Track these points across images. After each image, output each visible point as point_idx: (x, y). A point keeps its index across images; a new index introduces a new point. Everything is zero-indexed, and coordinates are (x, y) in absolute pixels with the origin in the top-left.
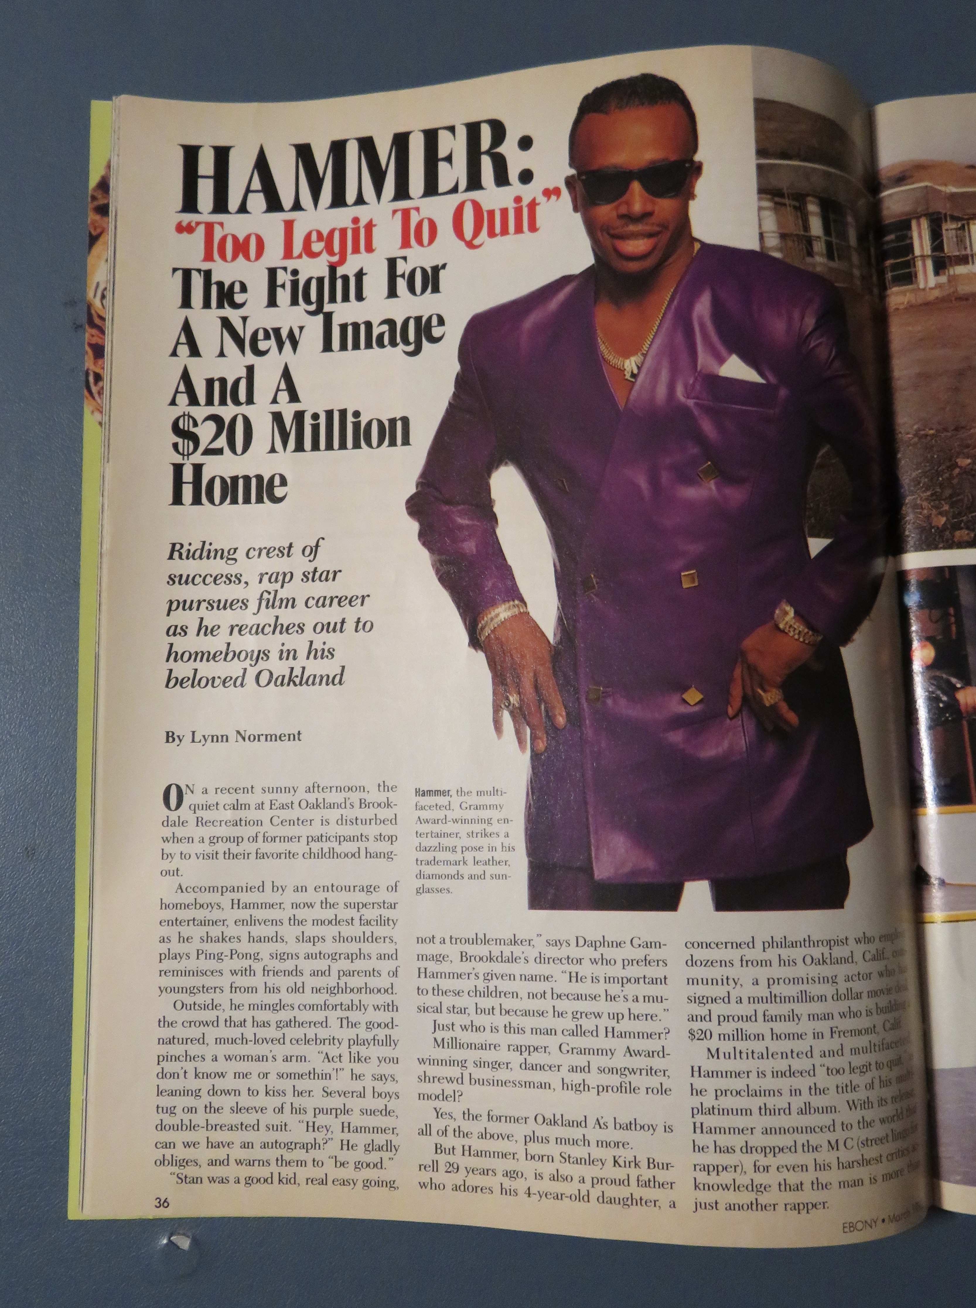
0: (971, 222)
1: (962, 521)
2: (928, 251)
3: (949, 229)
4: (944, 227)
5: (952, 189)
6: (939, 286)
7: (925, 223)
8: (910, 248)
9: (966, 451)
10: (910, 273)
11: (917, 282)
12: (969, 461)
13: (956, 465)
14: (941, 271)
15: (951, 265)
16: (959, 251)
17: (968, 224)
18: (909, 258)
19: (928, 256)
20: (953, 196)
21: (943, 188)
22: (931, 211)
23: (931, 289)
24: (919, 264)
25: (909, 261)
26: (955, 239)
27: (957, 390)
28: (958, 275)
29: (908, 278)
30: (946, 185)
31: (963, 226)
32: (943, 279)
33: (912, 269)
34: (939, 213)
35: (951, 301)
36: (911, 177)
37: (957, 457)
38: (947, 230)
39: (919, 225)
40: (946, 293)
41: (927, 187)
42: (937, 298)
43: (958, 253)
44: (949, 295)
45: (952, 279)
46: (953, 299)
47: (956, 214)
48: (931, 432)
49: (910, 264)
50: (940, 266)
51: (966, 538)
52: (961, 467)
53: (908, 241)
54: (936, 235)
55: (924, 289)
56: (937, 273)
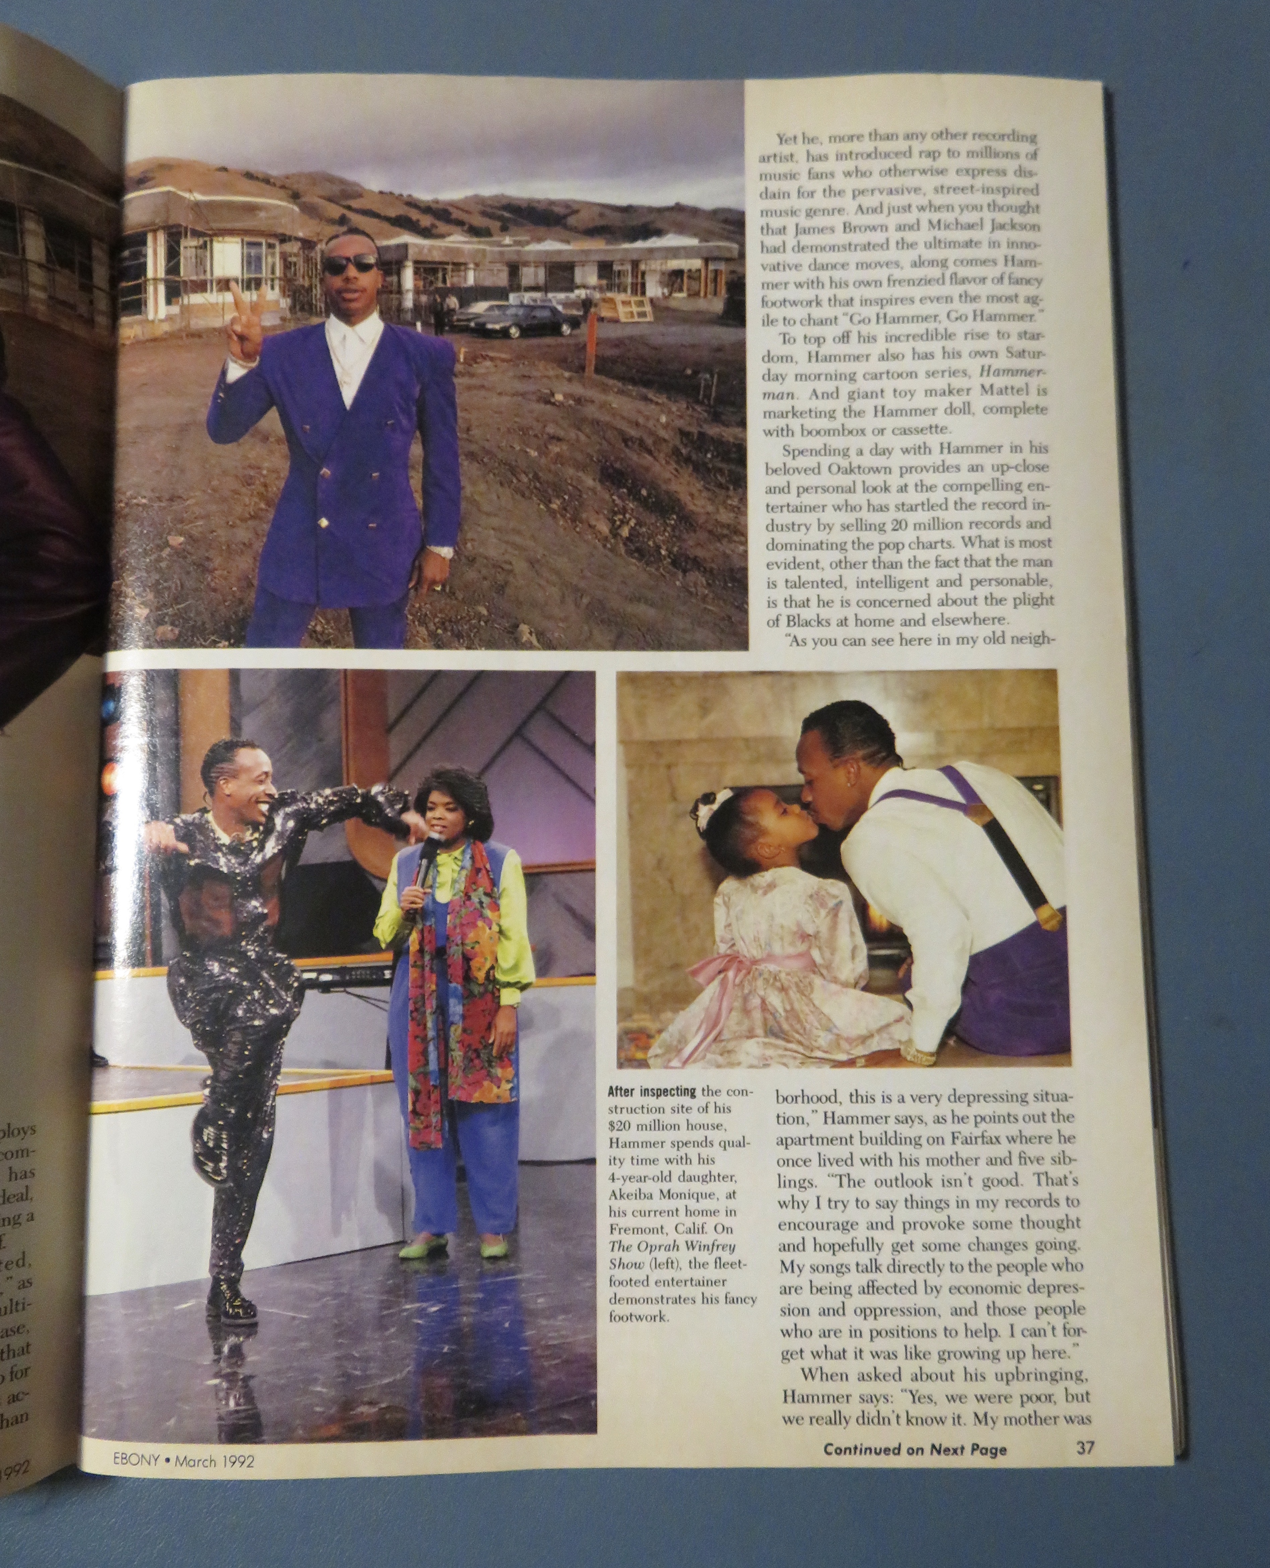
0: (215, 239)
1: (167, 614)
2: (161, 274)
3: (188, 246)
4: (184, 243)
5: (198, 197)
6: (169, 318)
7: (161, 237)
8: (143, 267)
9: (179, 526)
10: (139, 300)
11: (146, 313)
12: (182, 539)
13: (167, 544)
14: (174, 300)
15: (186, 292)
16: (197, 274)
17: (211, 241)
18: (140, 281)
19: (161, 280)
20: (197, 205)
21: (187, 195)
22: (171, 222)
23: (161, 321)
24: (150, 289)
25: (139, 285)
26: (194, 260)
27: (177, 449)
28: (193, 305)
29: (137, 307)
30: (190, 191)
31: (205, 243)
32: (175, 309)
33: (143, 296)
34: (180, 226)
35: (181, 338)
36: (153, 178)
37: (169, 534)
38: (186, 248)
39: (155, 239)
40: (177, 326)
41: (169, 192)
42: (166, 333)
43: (194, 278)
44: (180, 330)
45: (186, 310)
46: (184, 335)
47: (198, 228)
48: (144, 501)
49: (140, 289)
50: (173, 293)
51: (170, 636)
52: (172, 547)
53: (142, 260)
54: (173, 254)
55: (153, 322)
56: (169, 302)
